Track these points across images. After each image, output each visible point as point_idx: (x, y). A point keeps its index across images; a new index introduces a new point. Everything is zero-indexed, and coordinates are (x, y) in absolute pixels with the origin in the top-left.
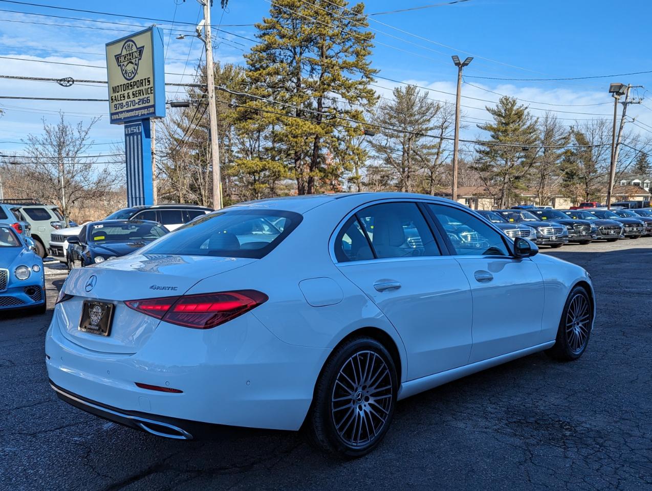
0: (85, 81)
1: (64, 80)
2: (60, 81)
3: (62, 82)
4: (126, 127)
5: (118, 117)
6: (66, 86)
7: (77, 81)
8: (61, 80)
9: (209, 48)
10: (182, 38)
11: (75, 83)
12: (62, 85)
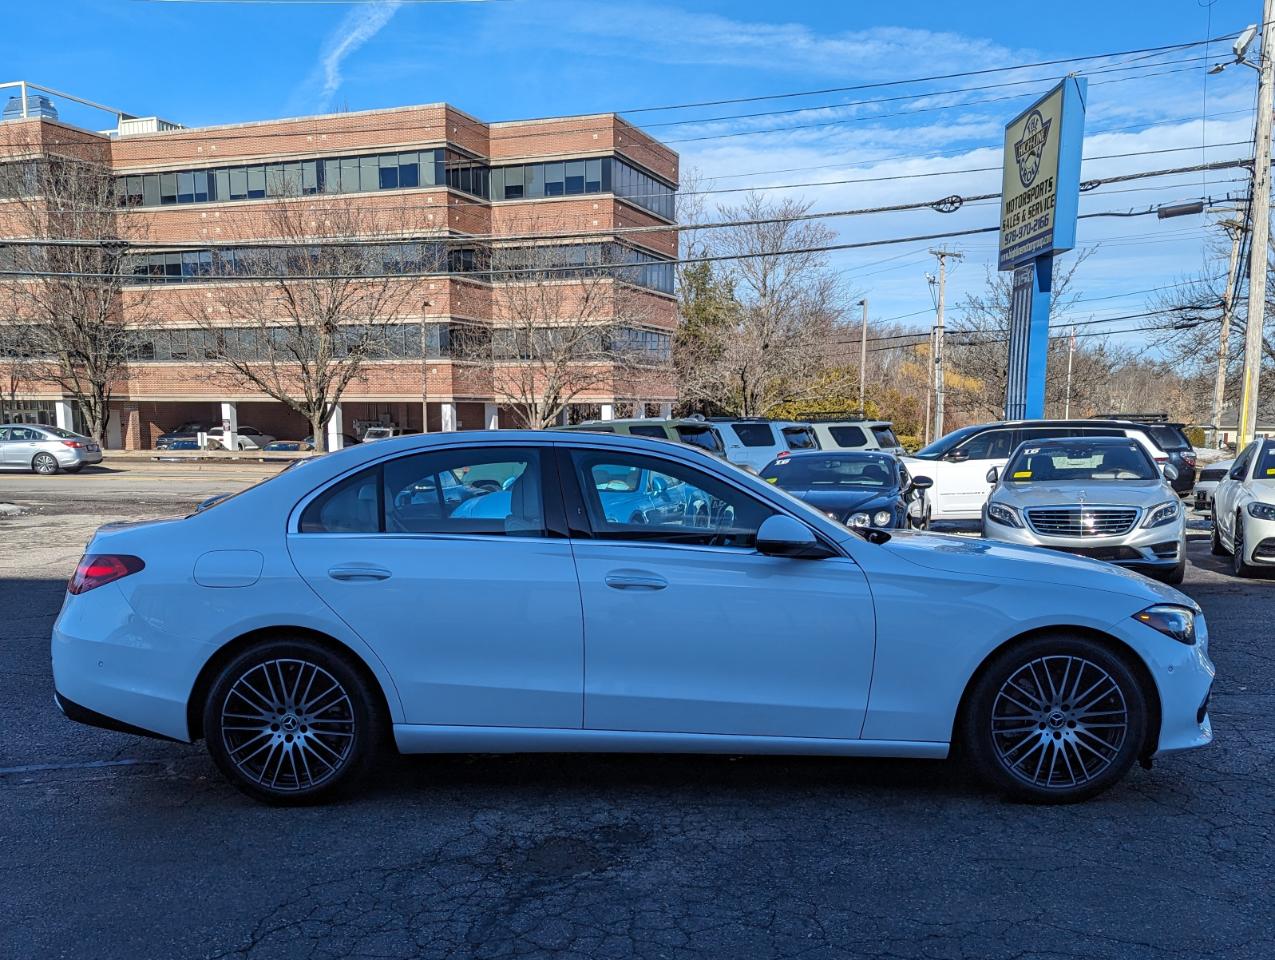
0: (984, 198)
1: (943, 202)
2: (937, 205)
3: (941, 206)
4: (1017, 274)
5: (1007, 258)
6: (949, 211)
7: (969, 200)
8: (939, 203)
9: (1265, 82)
10: (1219, 70)
11: (964, 203)
12: (941, 211)
